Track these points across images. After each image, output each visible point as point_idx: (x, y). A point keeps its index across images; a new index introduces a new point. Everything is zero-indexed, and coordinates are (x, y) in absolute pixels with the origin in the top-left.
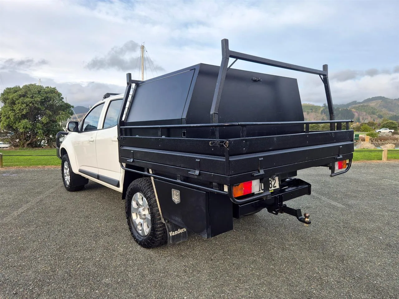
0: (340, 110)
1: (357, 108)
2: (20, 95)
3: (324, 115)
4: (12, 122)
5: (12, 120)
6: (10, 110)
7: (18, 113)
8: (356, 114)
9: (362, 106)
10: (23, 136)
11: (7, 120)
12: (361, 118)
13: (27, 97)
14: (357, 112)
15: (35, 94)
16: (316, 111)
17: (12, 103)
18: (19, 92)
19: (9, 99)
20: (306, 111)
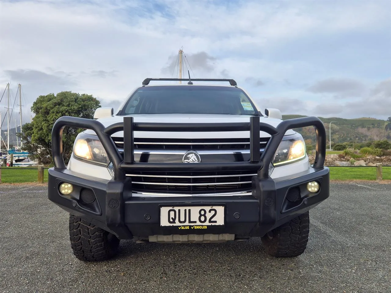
2: (55, 103)
3: (389, 131)
4: (44, 134)
6: (44, 121)
7: (52, 124)
11: (39, 133)
13: (63, 105)
15: (72, 101)
16: (379, 126)
17: (45, 113)
18: (53, 100)
19: (43, 109)
20: (365, 127)
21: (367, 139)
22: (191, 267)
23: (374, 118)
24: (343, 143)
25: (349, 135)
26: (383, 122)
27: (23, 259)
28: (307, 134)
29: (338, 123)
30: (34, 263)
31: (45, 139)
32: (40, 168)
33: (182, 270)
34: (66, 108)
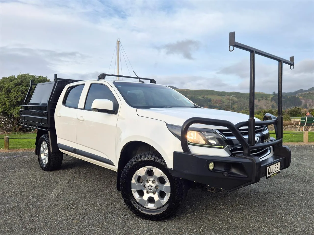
0: (288, 97)
1: (304, 96)
2: (16, 83)
3: (273, 102)
4: (7, 108)
5: (7, 107)
6: (6, 97)
7: (13, 100)
8: (303, 101)
9: (309, 94)
10: (16, 121)
11: (3, 107)
12: (308, 104)
13: (23, 86)
14: (304, 99)
16: (267, 98)
17: (7, 91)
18: (14, 81)
19: (5, 87)
20: (257, 99)
21: (258, 108)
22: (123, 215)
23: (263, 92)
24: (241, 111)
25: (245, 105)
26: (269, 95)
27: (3, 213)
28: (215, 104)
29: (237, 96)
30: (11, 216)
31: (7, 112)
32: (6, 138)
33: (117, 217)
34: (25, 88)
